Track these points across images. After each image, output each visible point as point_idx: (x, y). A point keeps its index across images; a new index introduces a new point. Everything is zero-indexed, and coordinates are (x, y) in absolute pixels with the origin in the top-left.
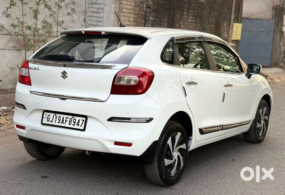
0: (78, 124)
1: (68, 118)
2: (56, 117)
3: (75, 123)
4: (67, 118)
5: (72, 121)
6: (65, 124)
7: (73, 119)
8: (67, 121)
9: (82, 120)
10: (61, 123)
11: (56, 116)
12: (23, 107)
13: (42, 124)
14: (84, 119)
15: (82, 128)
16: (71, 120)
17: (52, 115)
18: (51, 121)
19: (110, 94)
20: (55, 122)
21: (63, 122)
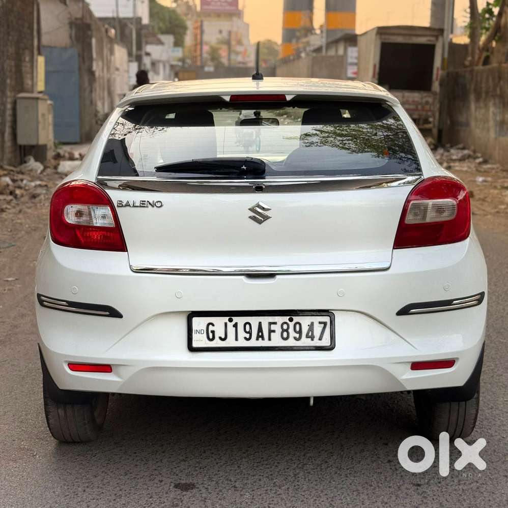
0: (310, 334)
1: (275, 323)
2: (236, 326)
3: (300, 332)
4: (270, 324)
5: (291, 330)
6: (270, 339)
7: (291, 324)
8: (274, 331)
9: (320, 323)
10: (257, 339)
11: (233, 323)
12: (108, 313)
13: (191, 349)
14: (327, 319)
15: (326, 342)
16: (285, 327)
17: (219, 322)
18: (220, 338)
19: (394, 248)
20: (237, 339)
21: (260, 336)
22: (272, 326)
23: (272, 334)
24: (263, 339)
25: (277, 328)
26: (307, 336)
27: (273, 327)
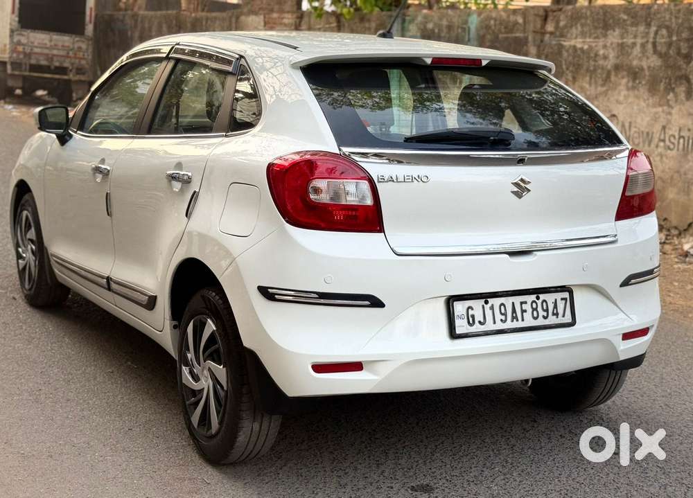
0: (555, 312)
1: (526, 303)
2: (492, 308)
3: (547, 311)
4: (522, 303)
5: (540, 309)
6: (523, 320)
7: (539, 302)
8: (525, 311)
9: (562, 299)
10: (512, 321)
11: (489, 305)
13: (453, 335)
14: (566, 295)
15: (568, 319)
16: (534, 305)
17: (477, 304)
18: (480, 322)
19: (616, 220)
20: (495, 323)
21: (514, 318)
22: (523, 305)
23: (524, 314)
24: (517, 320)
25: (527, 307)
26: (553, 314)
27: (524, 307)
